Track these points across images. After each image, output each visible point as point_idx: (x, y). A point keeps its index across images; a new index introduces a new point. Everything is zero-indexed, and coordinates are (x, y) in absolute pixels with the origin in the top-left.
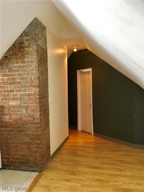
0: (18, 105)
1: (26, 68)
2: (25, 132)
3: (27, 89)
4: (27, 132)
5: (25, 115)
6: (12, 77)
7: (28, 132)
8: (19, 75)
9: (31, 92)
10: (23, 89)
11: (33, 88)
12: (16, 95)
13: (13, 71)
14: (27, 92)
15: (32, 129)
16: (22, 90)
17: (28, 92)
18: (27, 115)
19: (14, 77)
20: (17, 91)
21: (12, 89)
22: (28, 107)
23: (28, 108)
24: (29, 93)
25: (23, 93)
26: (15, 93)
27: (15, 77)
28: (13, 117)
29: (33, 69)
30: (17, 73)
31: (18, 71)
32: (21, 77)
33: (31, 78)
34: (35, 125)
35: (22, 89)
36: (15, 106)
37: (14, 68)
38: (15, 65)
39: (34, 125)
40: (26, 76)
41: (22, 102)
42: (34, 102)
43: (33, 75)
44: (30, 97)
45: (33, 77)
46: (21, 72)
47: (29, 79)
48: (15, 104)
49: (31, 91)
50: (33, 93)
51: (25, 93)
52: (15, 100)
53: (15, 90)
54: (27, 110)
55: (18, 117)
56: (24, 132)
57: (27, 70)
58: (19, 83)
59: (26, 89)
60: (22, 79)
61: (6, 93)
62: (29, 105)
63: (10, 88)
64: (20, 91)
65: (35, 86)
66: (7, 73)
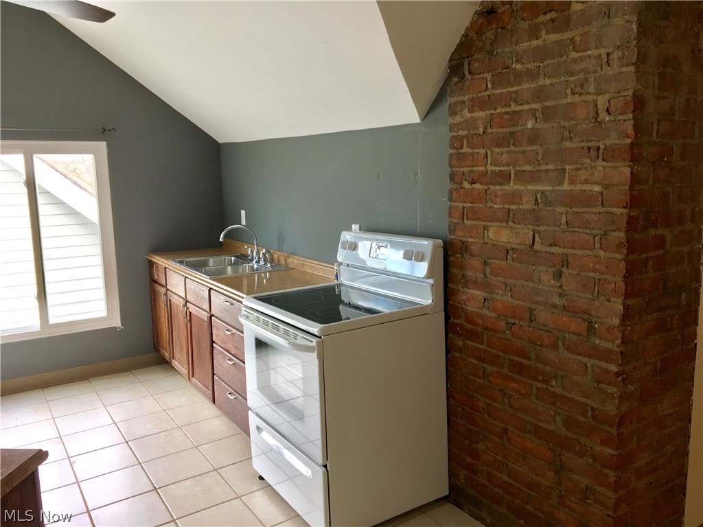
0: (523, 247)
1: (574, 55)
2: (544, 381)
3: (567, 167)
4: (554, 383)
5: (550, 302)
6: (507, 109)
7: (556, 387)
8: (540, 94)
9: (587, 187)
10: (551, 167)
11: (600, 162)
12: (515, 197)
13: (512, 77)
14: (566, 187)
15: (576, 377)
16: (547, 171)
17: (571, 183)
18: (557, 301)
19: (514, 107)
20: (522, 177)
21: (502, 168)
22: (565, 262)
23: (565, 270)
24: (578, 188)
25: (548, 188)
26: (513, 186)
27: (517, 108)
28: (499, 297)
29: (608, 55)
30: (527, 86)
31: (532, 75)
32: (545, 109)
33: (592, 106)
34: (592, 361)
35: (547, 167)
36: (511, 252)
37: (518, 61)
38: (524, 46)
39: (590, 362)
40: (570, 99)
41: (539, 233)
42: (597, 239)
43: (608, 92)
44: (580, 210)
45: (602, 102)
46: (548, 82)
47: (581, 113)
48: (511, 240)
49: (586, 182)
50: (597, 188)
51: (557, 188)
52: (511, 224)
53: (513, 172)
54: (558, 276)
55: (517, 302)
56: (539, 381)
57: (579, 67)
58: (534, 138)
59: (564, 170)
60: (548, 114)
61: (477, 186)
62: (570, 251)
63: (496, 166)
64: (533, 177)
65: (609, 154)
66: (486, 89)
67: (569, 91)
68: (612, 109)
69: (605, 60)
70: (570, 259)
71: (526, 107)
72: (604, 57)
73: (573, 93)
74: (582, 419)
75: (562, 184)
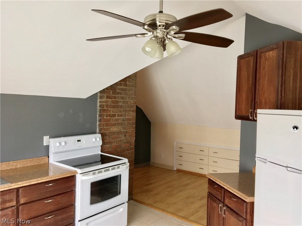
0: (119, 131)
1: (128, 92)
3: (127, 113)
5: (124, 142)
8: (122, 98)
11: (132, 112)
12: (117, 120)
13: (117, 93)
14: (127, 117)
16: (123, 114)
17: (128, 116)
18: (125, 141)
19: (117, 100)
20: (118, 115)
21: (115, 113)
22: (126, 132)
23: (126, 134)
24: (128, 117)
25: (124, 118)
26: (116, 117)
28: (113, 145)
31: (121, 94)
33: (131, 102)
36: (116, 133)
37: (118, 90)
38: (119, 87)
39: (130, 151)
40: (127, 100)
41: (122, 127)
42: (131, 127)
43: (133, 100)
44: (129, 122)
46: (124, 96)
47: (129, 103)
48: (116, 130)
49: (130, 116)
52: (116, 126)
53: (116, 114)
54: (125, 136)
55: (117, 144)
58: (121, 107)
60: (124, 102)
61: (108, 118)
62: (127, 130)
63: (113, 113)
64: (121, 116)
65: (133, 111)
66: (110, 94)
68: (133, 103)
69: (132, 94)
70: (128, 132)
71: (119, 100)
75: (126, 116)
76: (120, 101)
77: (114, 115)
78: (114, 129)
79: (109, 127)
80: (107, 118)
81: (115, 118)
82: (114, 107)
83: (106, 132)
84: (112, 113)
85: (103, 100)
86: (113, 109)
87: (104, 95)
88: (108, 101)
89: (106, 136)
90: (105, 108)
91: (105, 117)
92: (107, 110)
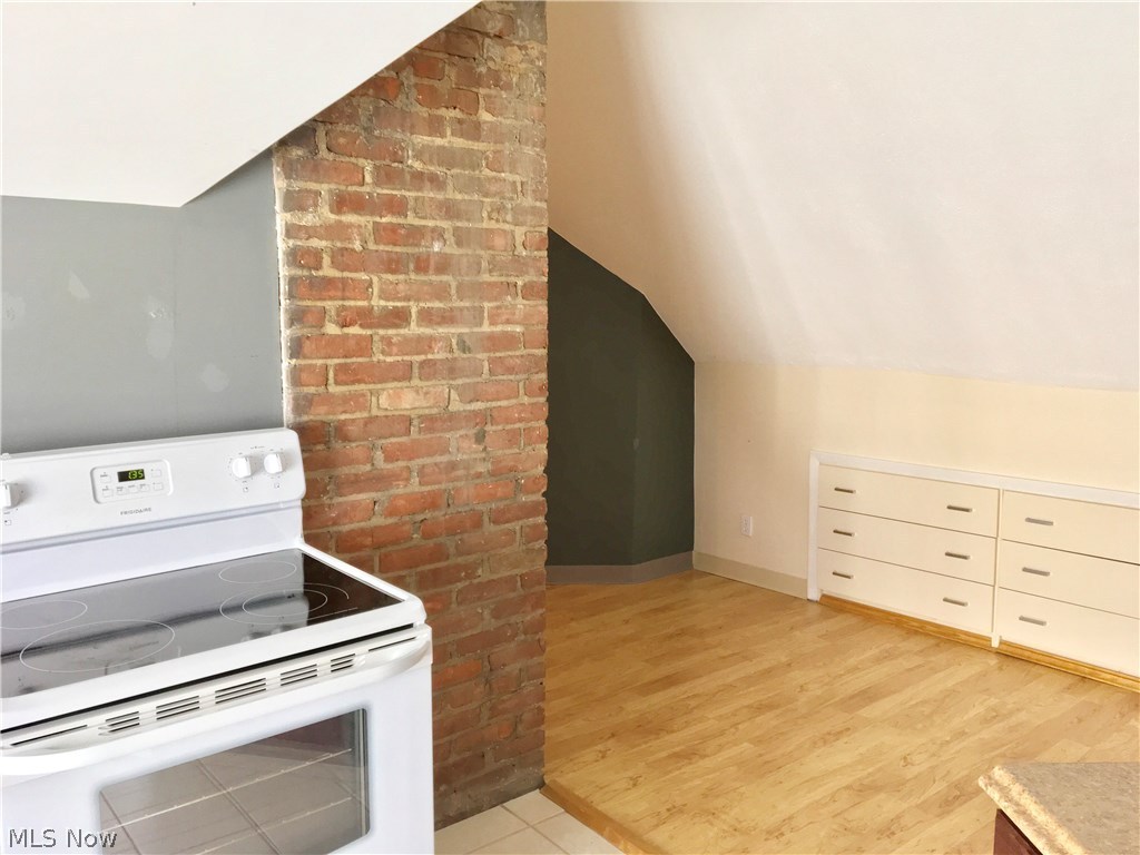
0: (435, 411)
1: (487, 172)
2: (468, 576)
4: (480, 572)
5: (472, 472)
6: (401, 220)
7: (483, 574)
8: (450, 210)
9: (509, 328)
10: (467, 304)
11: (520, 300)
12: (425, 344)
13: (408, 177)
14: (486, 328)
15: (504, 550)
16: (461, 309)
17: (492, 323)
18: (482, 468)
19: (412, 220)
20: (427, 317)
21: (399, 304)
22: (484, 418)
23: (489, 428)
24: (499, 328)
25: (465, 330)
26: (414, 329)
27: (417, 222)
28: (399, 491)
29: (522, 183)
30: (431, 195)
31: (437, 182)
32: (456, 229)
33: (509, 237)
34: (521, 523)
35: (462, 304)
36: (415, 422)
37: (418, 156)
38: (422, 139)
39: (516, 526)
40: (487, 224)
41: (457, 388)
42: (521, 384)
43: (522, 224)
45: (520, 232)
46: (459, 197)
47: (499, 242)
48: (417, 404)
49: (508, 322)
50: (518, 329)
51: (476, 330)
52: (416, 382)
53: (414, 311)
54: (480, 437)
55: (429, 488)
57: (493, 188)
58: (444, 265)
59: (482, 308)
60: (461, 238)
61: (355, 330)
62: (494, 404)
63: (387, 299)
64: (447, 318)
65: (528, 291)
66: (362, 183)
67: (485, 215)
68: (528, 244)
69: (519, 189)
70: (495, 414)
71: (431, 223)
72: (519, 185)
73: (490, 218)
74: (512, 595)
75: (481, 324)
76: (434, 230)
77: (399, 318)
78: (403, 399)
79: (362, 387)
80: (346, 330)
81: (402, 331)
82: (393, 265)
83: (343, 417)
84: (383, 303)
85: (308, 219)
86: (390, 277)
87: (313, 186)
88: (350, 226)
89: (346, 439)
90: (328, 271)
91: (332, 329)
92: (344, 281)
